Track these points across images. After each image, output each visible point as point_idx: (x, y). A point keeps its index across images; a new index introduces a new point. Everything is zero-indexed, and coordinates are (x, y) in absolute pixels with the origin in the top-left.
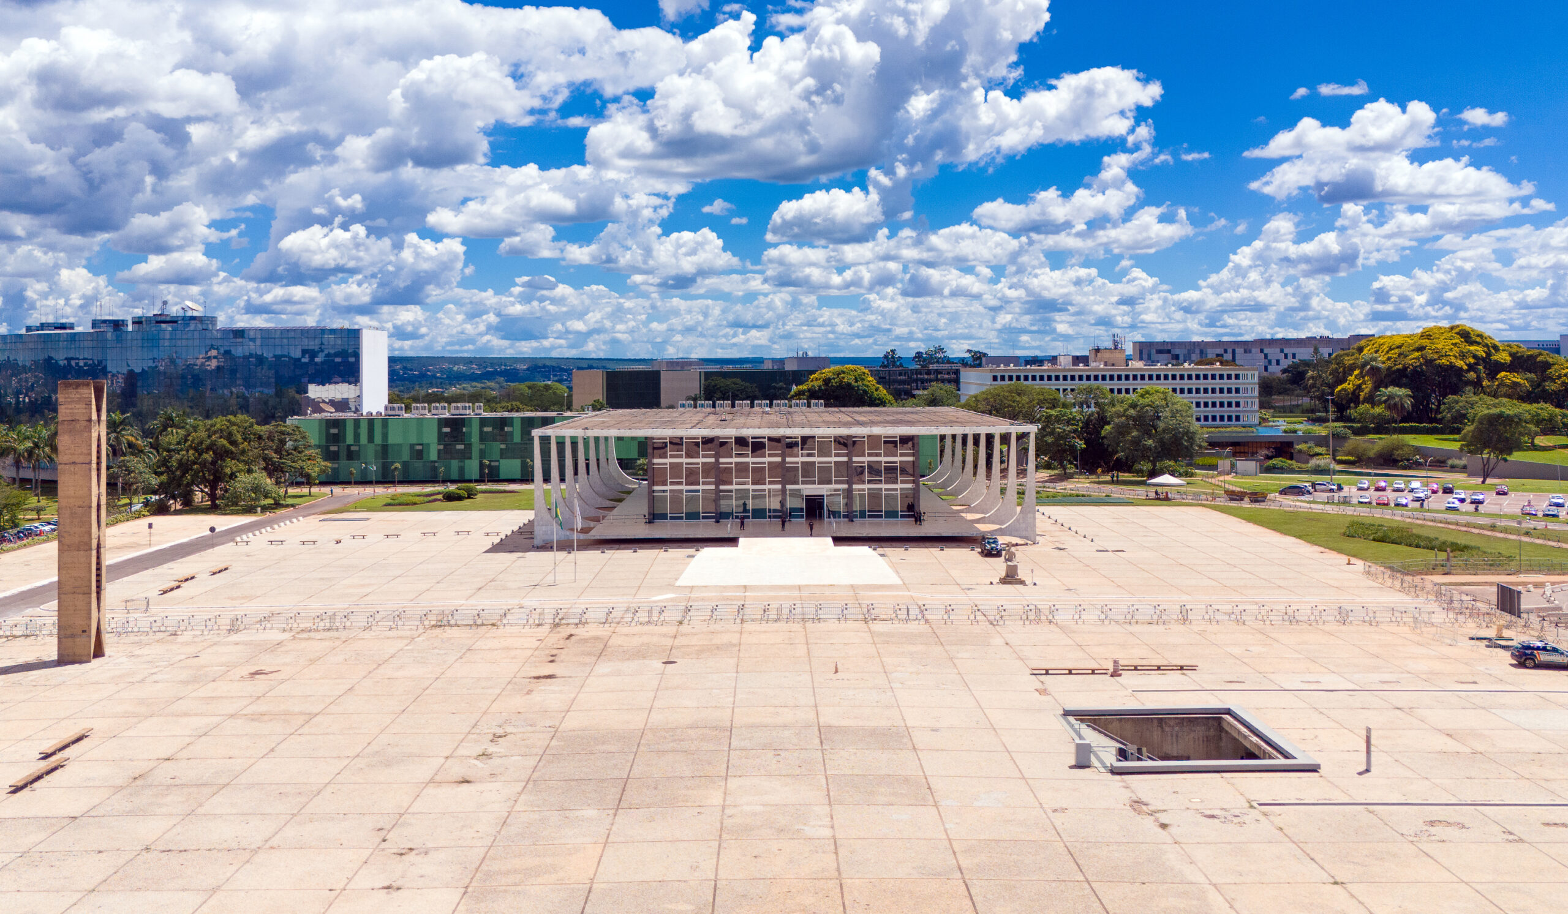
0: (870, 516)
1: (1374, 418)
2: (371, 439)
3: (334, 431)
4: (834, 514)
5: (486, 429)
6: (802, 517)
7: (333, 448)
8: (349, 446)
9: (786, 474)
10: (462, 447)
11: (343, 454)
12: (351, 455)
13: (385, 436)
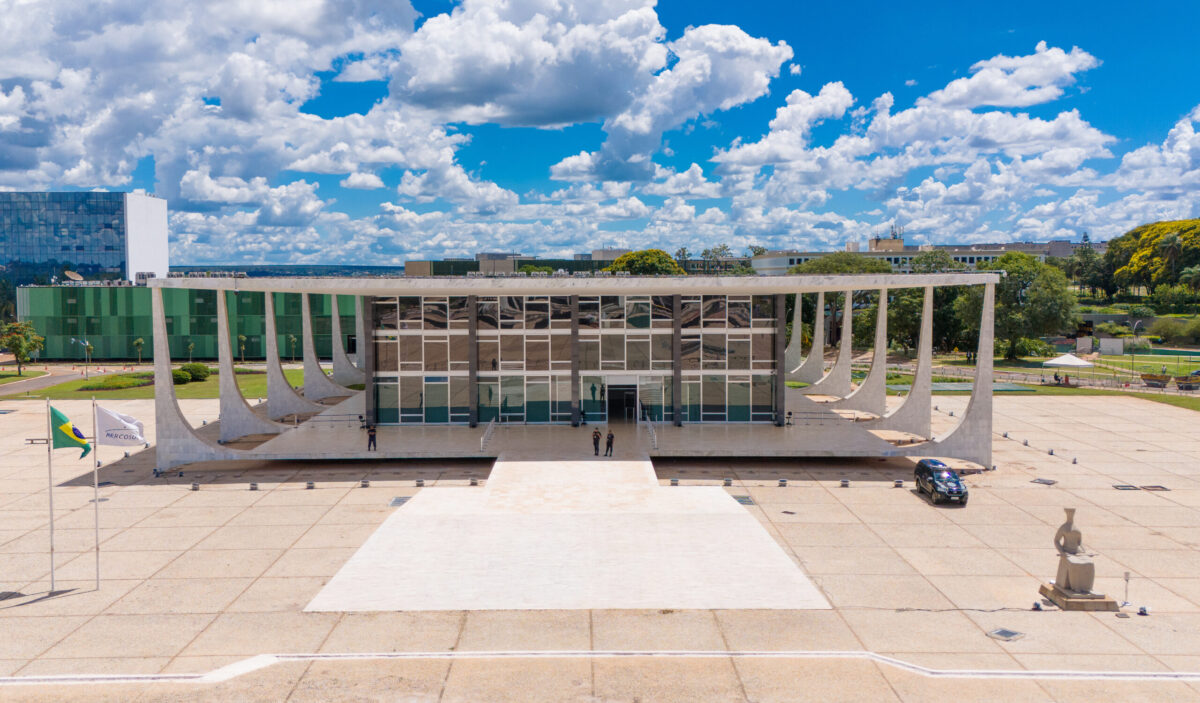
0: (706, 418)
1: (1173, 299)
2: (114, 310)
3: (72, 302)
4: (651, 412)
6: (602, 418)
7: (70, 321)
8: (89, 318)
9: (580, 356)
11: (82, 327)
12: (92, 329)
13: (130, 307)
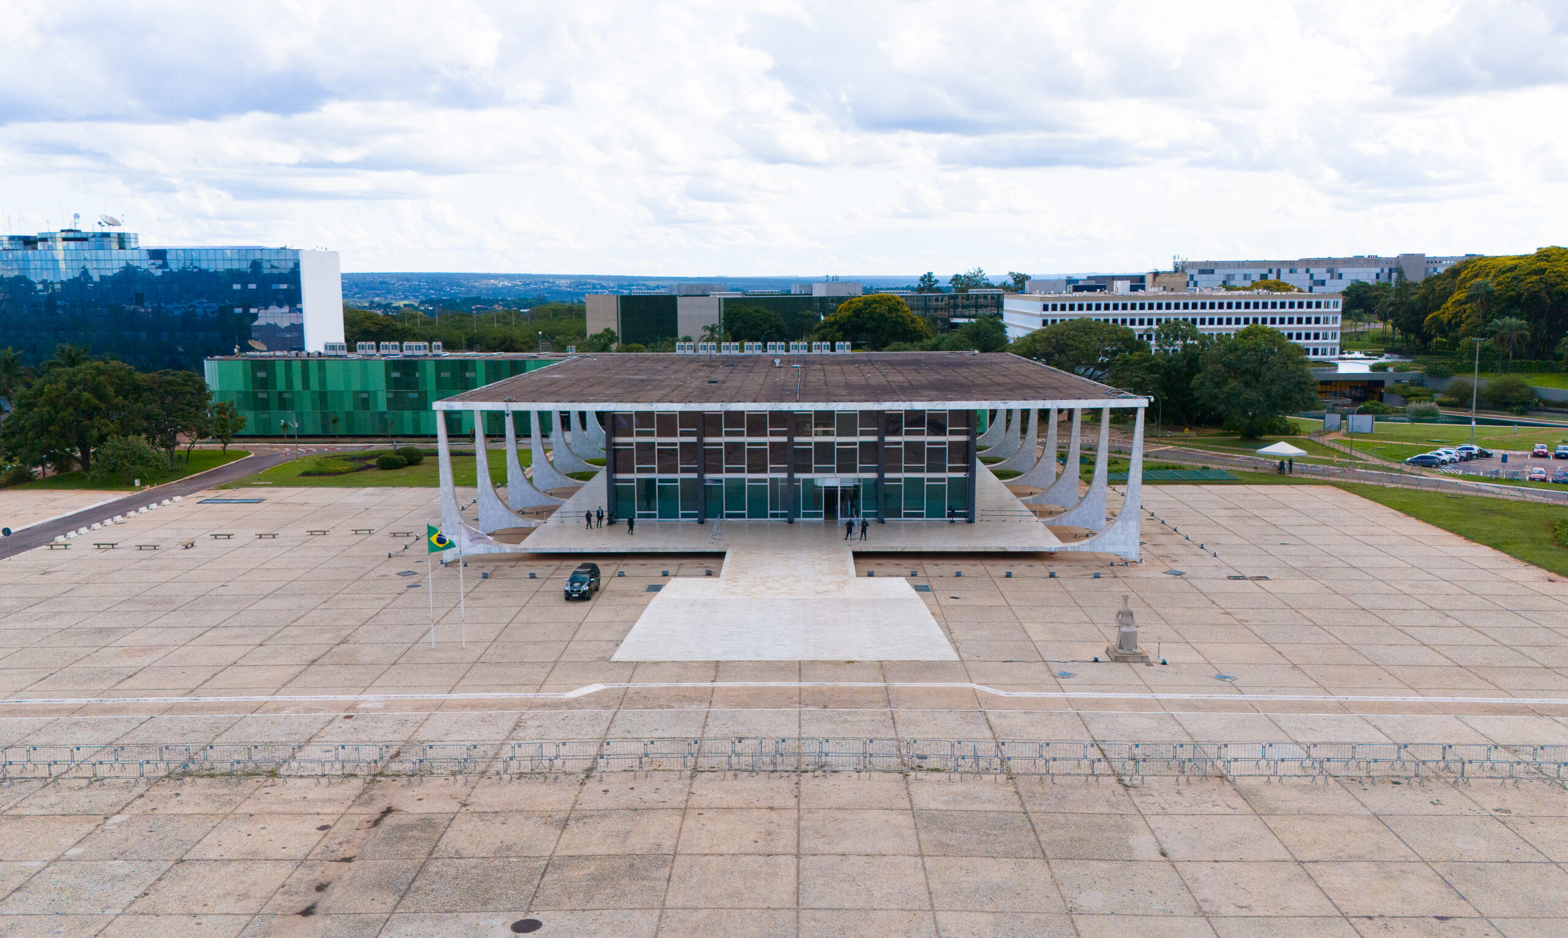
0: (906, 515)
2: (306, 385)
3: (261, 374)
5: (443, 374)
6: (817, 515)
7: (261, 396)
8: (280, 393)
9: (795, 461)
10: (416, 395)
11: (274, 402)
12: (284, 404)
13: (323, 381)
